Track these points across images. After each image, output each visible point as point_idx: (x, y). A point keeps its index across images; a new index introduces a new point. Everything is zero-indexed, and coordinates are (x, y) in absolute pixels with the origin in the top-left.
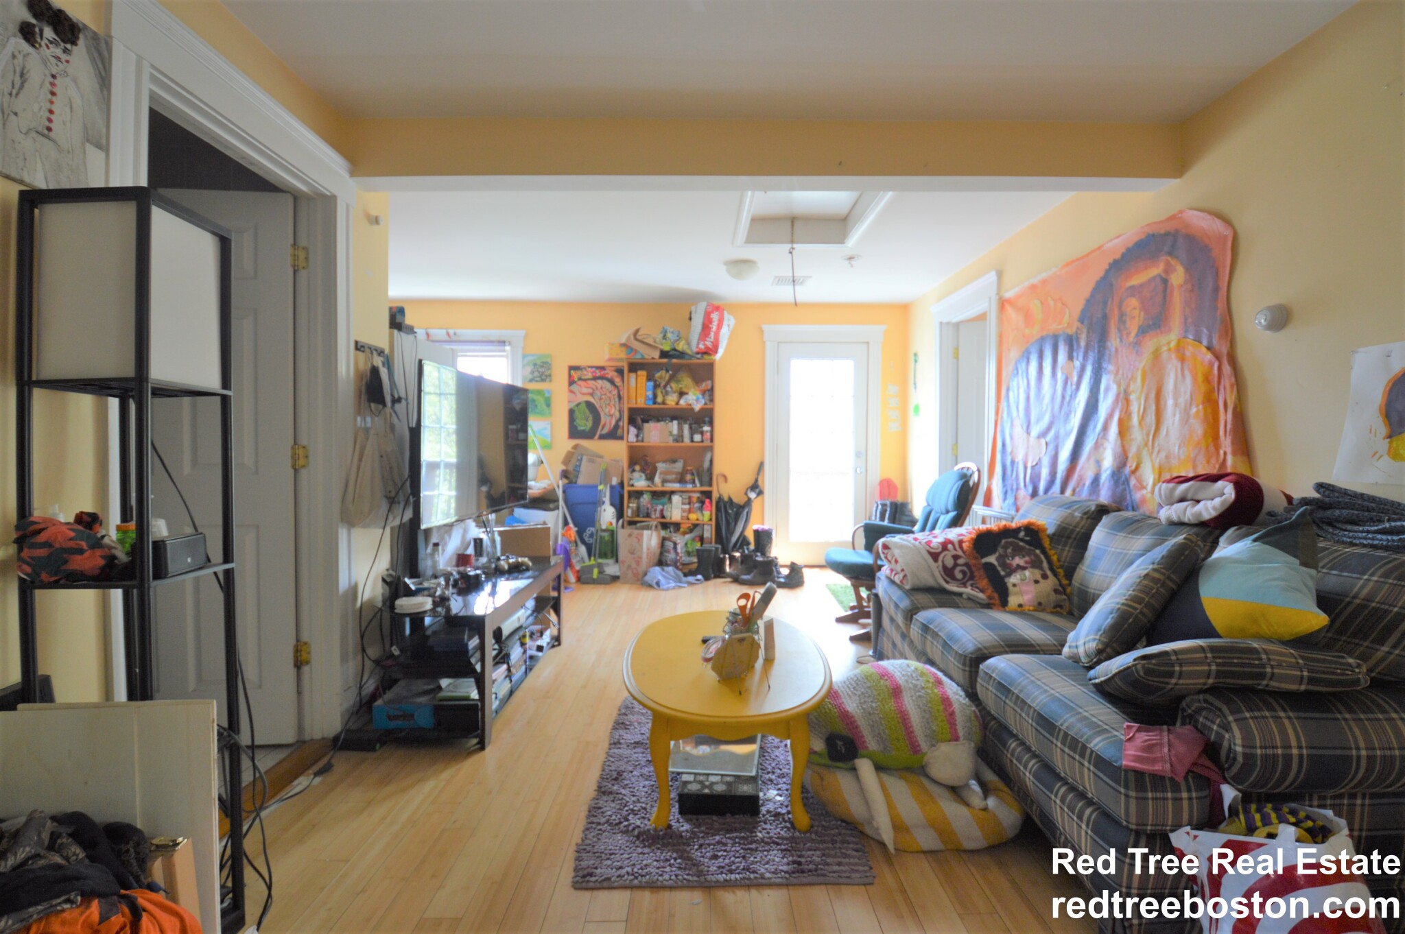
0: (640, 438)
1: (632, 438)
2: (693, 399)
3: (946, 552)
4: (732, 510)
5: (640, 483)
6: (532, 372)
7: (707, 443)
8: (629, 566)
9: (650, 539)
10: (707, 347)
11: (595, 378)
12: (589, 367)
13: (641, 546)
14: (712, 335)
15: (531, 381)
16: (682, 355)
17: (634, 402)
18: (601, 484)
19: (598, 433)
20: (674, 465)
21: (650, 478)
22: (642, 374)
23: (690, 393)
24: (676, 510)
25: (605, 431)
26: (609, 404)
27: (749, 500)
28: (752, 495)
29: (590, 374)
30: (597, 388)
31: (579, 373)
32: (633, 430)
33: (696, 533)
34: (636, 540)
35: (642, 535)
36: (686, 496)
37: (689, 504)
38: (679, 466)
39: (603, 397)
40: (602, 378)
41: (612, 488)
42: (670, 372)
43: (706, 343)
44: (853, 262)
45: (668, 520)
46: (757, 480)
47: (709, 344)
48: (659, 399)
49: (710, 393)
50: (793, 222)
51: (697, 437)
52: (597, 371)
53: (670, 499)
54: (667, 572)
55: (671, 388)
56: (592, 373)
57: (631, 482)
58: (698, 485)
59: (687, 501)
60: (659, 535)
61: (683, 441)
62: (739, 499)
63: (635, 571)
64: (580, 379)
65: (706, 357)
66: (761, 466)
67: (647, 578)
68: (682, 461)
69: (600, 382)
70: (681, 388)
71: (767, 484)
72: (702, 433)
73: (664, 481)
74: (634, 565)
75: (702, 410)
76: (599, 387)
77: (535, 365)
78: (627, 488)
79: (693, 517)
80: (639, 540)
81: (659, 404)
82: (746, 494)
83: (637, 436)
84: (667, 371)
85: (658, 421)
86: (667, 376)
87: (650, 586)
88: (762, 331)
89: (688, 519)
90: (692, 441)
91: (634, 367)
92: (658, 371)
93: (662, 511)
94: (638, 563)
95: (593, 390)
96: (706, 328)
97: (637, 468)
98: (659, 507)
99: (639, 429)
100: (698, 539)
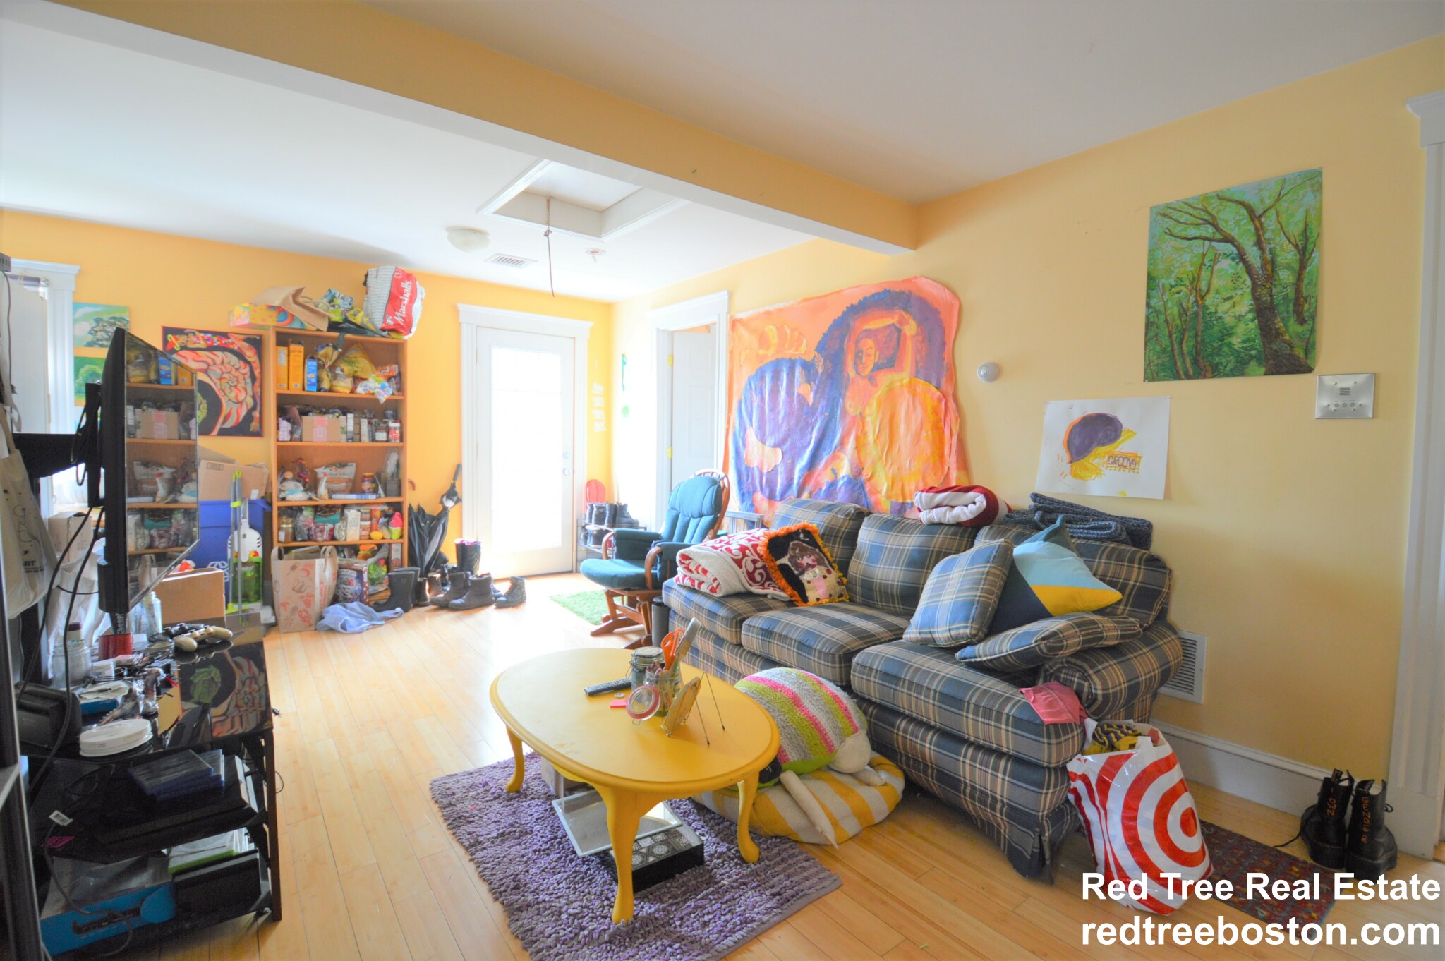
0: (296, 436)
1: (284, 435)
2: (376, 386)
3: (746, 558)
4: (425, 523)
5: (296, 495)
6: (93, 331)
7: (397, 443)
8: (294, 609)
9: (323, 570)
10: (397, 324)
11: (211, 349)
12: (201, 331)
13: (313, 580)
14: (403, 309)
15: (90, 344)
16: (360, 329)
17: (286, 386)
18: (235, 500)
19: (218, 427)
20: (342, 470)
21: (311, 485)
22: (298, 350)
23: (371, 380)
24: (352, 528)
25: (229, 425)
26: (236, 387)
27: (445, 509)
28: (449, 504)
29: (202, 342)
30: (215, 364)
31: (182, 339)
32: (285, 425)
33: (383, 554)
34: (304, 574)
35: (313, 566)
36: (365, 509)
37: (371, 519)
38: (350, 471)
39: (225, 375)
40: (223, 349)
41: (252, 503)
42: (340, 350)
43: (395, 318)
44: (597, 256)
45: (341, 542)
46: (453, 486)
47: (400, 320)
48: (326, 385)
49: (398, 380)
50: (548, 201)
51: (381, 436)
52: (215, 339)
53: (342, 514)
54: (352, 609)
55: (342, 370)
56: (205, 340)
57: (282, 495)
58: (383, 495)
59: (368, 516)
60: (334, 562)
61: (360, 441)
62: (432, 509)
63: (304, 614)
64: (184, 348)
65: (393, 335)
66: (458, 468)
67: (326, 621)
68: (354, 464)
69: (219, 353)
70: (356, 372)
71: (466, 490)
72: (388, 430)
73: (331, 492)
74: (302, 606)
75: (388, 401)
76: (218, 361)
77: (98, 320)
78: (276, 504)
79: (377, 535)
80: (308, 573)
81: (326, 391)
82: (441, 502)
83: (292, 433)
84: (335, 348)
85: (322, 413)
86: (335, 355)
87: (331, 630)
88: (457, 311)
89: (370, 538)
90: (373, 440)
91: (284, 339)
92: (323, 348)
93: (332, 530)
94: (309, 603)
95: (209, 365)
96: (394, 299)
97: (289, 475)
98: (330, 526)
99: (295, 423)
100: (382, 562)
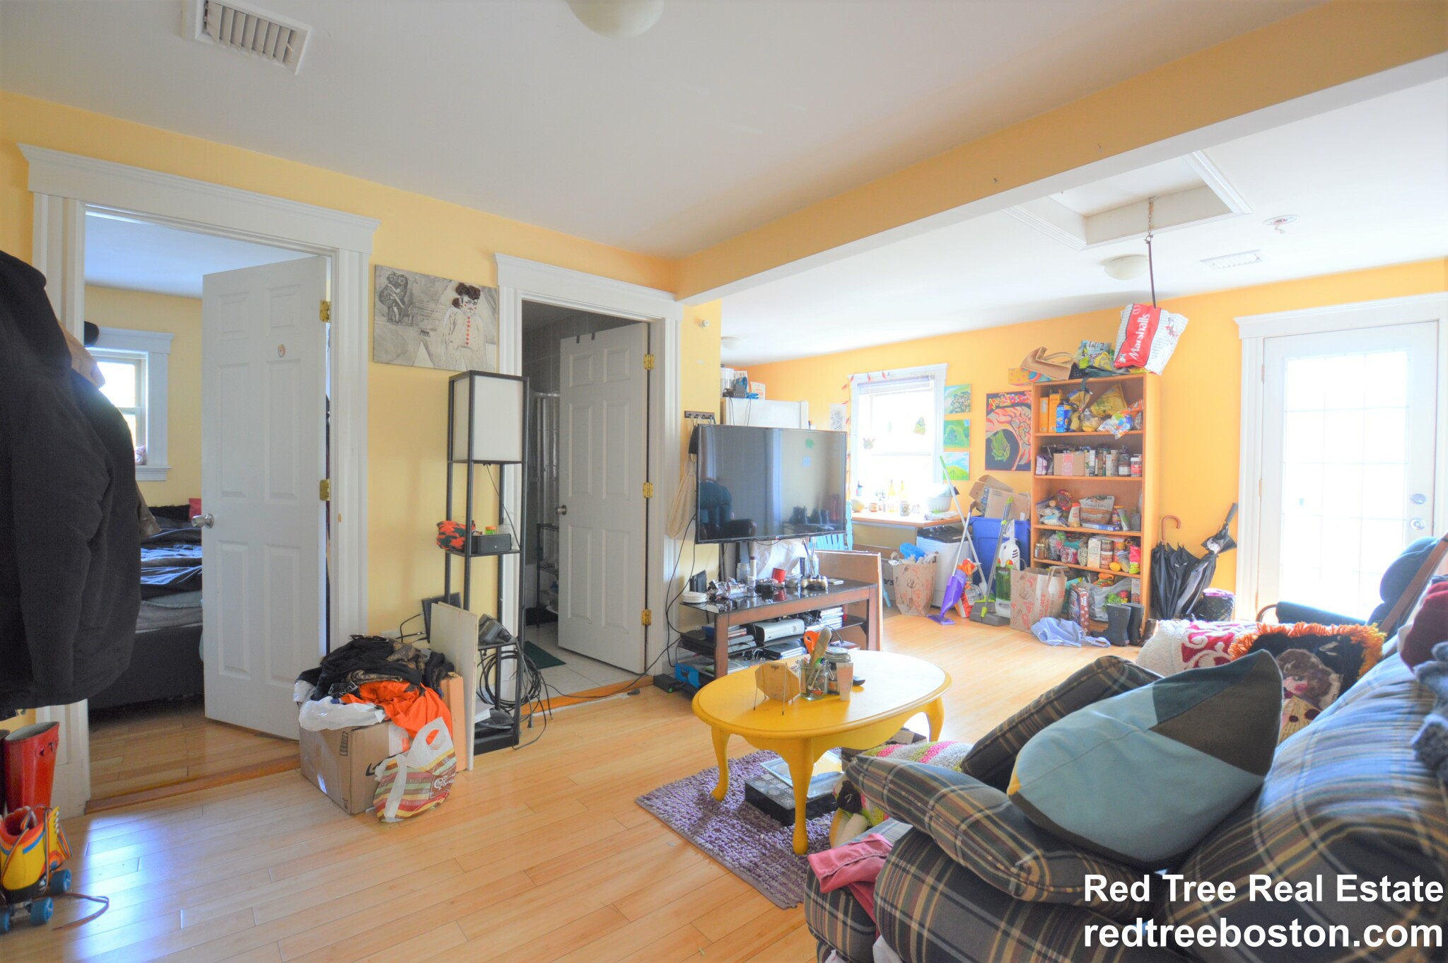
0: (1050, 471)
1: (1040, 471)
2: (1116, 426)
3: (1209, 651)
4: (1181, 565)
5: (1052, 521)
6: (953, 403)
7: (1134, 478)
8: (1020, 611)
9: (1050, 586)
10: (1129, 359)
11: (1014, 405)
12: (1008, 393)
13: (1034, 591)
14: (1139, 343)
15: (951, 412)
16: (1099, 371)
17: (1045, 429)
18: (1004, 519)
19: (1016, 464)
20: (1101, 502)
21: (1064, 516)
22: (1056, 398)
23: (1113, 417)
24: (1093, 556)
25: (1022, 463)
26: (1028, 432)
27: (1211, 553)
28: (1215, 548)
29: (1009, 401)
30: (1016, 416)
31: (997, 400)
32: (1042, 462)
33: (1119, 587)
34: (1028, 584)
35: (1035, 579)
36: (1109, 540)
37: (1112, 550)
38: (1108, 504)
39: (1022, 424)
40: (1022, 404)
41: (1018, 523)
42: (1091, 393)
43: (1130, 354)
44: (1282, 226)
45: (1081, 566)
46: (1225, 527)
47: (1133, 355)
48: (1074, 426)
49: (1137, 417)
50: (1151, 203)
51: (1123, 470)
52: (1016, 397)
53: (1086, 543)
54: (1063, 627)
55: (1091, 411)
56: (1010, 400)
57: (1042, 520)
58: (1125, 528)
59: (1109, 547)
60: (1062, 584)
61: (1105, 475)
62: (1196, 551)
63: (1025, 617)
64: (998, 407)
65: (1132, 371)
66: (1234, 508)
67: (1034, 628)
68: (1113, 497)
69: (1018, 408)
70: (1104, 411)
71: (1242, 532)
72: (1129, 464)
73: (1082, 521)
74: (1025, 611)
75: (1125, 436)
76: (1018, 414)
77: (955, 396)
78: (1033, 526)
79: (1115, 566)
80: (1032, 585)
81: (1074, 431)
82: (1204, 545)
83: (1047, 468)
84: (1087, 391)
85: (1077, 450)
86: (1088, 398)
88: (1236, 326)
89: (1110, 569)
90: (1117, 473)
91: (1046, 391)
92: (1074, 393)
93: (1075, 555)
94: (1029, 610)
95: (1012, 418)
96: (1131, 336)
97: (1053, 503)
98: (1072, 551)
99: (1050, 461)
100: (1123, 594)
